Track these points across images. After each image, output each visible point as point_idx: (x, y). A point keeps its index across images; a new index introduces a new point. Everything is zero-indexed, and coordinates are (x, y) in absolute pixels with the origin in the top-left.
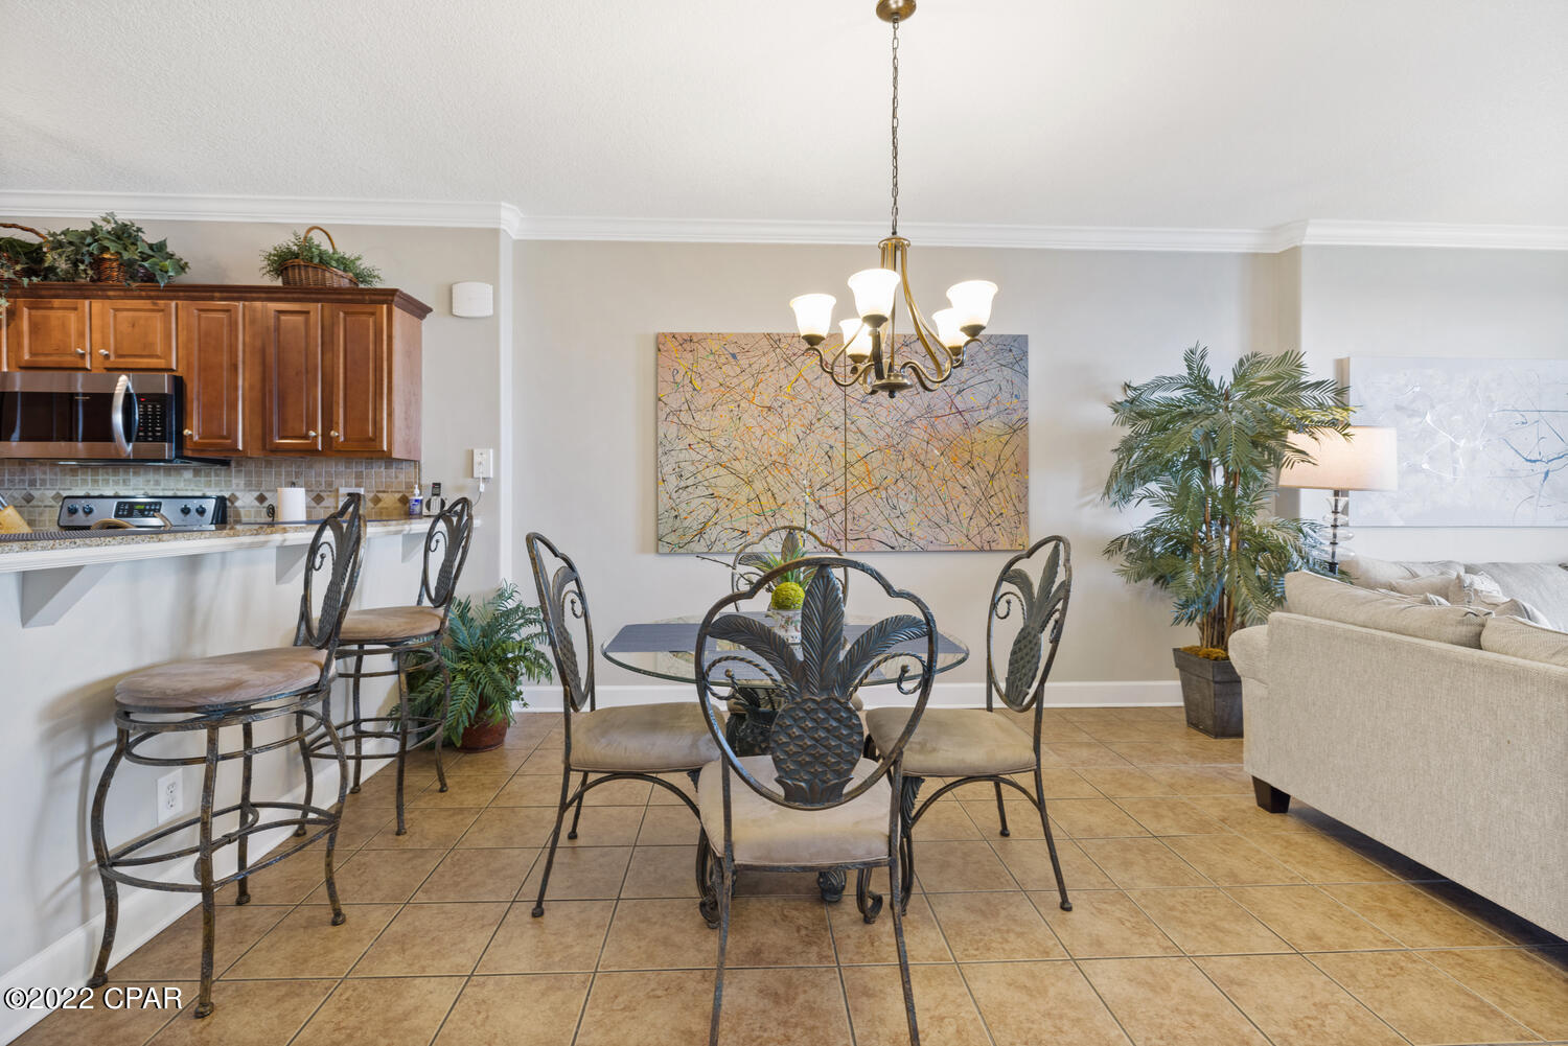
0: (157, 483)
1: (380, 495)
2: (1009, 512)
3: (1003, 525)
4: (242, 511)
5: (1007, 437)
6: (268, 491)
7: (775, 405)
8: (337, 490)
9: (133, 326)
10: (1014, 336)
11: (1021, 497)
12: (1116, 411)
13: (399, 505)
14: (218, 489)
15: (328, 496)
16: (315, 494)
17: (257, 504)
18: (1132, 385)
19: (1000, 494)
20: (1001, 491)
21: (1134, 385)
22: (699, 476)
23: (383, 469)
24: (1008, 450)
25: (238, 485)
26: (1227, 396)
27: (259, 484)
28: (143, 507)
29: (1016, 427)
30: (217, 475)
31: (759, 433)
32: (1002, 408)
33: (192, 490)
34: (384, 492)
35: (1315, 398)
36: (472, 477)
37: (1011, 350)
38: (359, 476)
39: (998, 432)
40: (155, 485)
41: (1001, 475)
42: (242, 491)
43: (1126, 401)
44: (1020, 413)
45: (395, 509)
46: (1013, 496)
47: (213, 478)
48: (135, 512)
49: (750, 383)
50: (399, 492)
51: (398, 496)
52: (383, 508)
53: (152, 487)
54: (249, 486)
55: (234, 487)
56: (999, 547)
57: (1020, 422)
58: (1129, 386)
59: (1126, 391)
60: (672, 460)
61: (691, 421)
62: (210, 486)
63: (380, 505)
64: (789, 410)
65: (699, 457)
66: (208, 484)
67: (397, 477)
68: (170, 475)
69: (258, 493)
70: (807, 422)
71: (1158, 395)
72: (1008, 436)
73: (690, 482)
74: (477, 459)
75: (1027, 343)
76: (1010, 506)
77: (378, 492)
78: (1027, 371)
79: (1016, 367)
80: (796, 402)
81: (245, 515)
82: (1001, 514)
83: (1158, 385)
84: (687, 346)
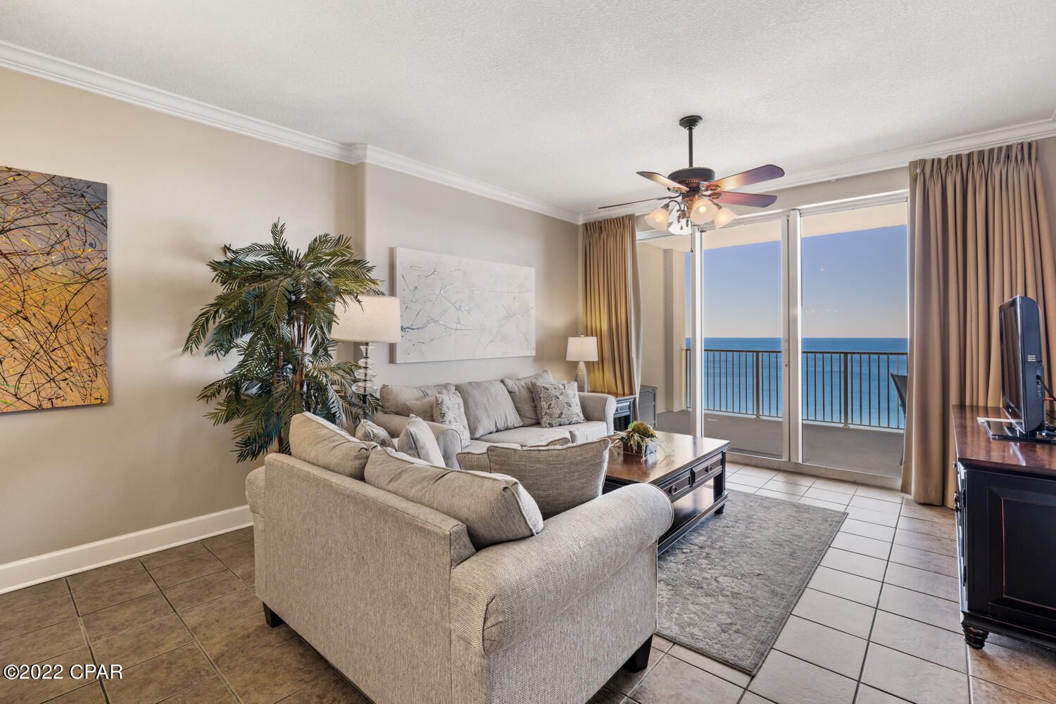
2: (81, 365)
3: (73, 379)
5: (77, 286)
10: (86, 182)
11: (98, 348)
12: (215, 270)
18: (231, 248)
19: (67, 348)
20: (70, 343)
21: (233, 248)
24: (79, 301)
26: (300, 266)
29: (90, 277)
32: (70, 255)
35: (353, 272)
37: (83, 196)
39: (65, 280)
41: (70, 326)
43: (226, 262)
44: (96, 263)
46: (87, 349)
56: (65, 404)
57: (96, 272)
58: (229, 249)
59: (225, 253)
71: (250, 259)
72: (81, 286)
75: (105, 193)
76: (83, 359)
78: (105, 221)
79: (91, 214)
82: (70, 368)
83: (251, 250)
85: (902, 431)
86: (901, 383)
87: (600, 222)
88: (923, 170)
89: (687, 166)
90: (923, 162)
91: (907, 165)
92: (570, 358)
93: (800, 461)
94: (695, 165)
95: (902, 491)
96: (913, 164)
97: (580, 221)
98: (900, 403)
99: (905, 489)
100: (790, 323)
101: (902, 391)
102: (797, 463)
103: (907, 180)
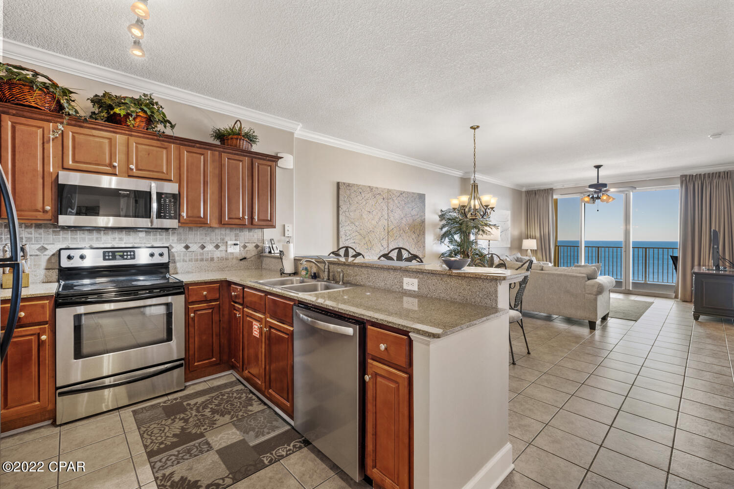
0: (121, 239)
1: (246, 244)
2: (422, 246)
3: (421, 250)
4: (176, 254)
5: (421, 224)
6: (191, 243)
7: (371, 211)
8: (227, 242)
9: (149, 154)
11: (424, 242)
13: (255, 249)
14: (161, 243)
15: (222, 245)
16: (215, 244)
17: (184, 250)
18: (442, 210)
19: (420, 241)
22: (351, 236)
23: (247, 232)
24: (421, 228)
25: (173, 240)
27: (185, 240)
28: (122, 254)
29: (423, 221)
30: (160, 235)
31: (367, 220)
32: (420, 215)
33: (145, 243)
34: (248, 243)
36: (284, 236)
37: (422, 198)
38: (236, 236)
39: (420, 222)
40: (119, 241)
41: (420, 235)
42: (175, 243)
45: (253, 250)
47: (158, 237)
48: (118, 257)
49: (364, 203)
50: (255, 243)
51: (254, 245)
52: (247, 250)
53: (117, 242)
54: (179, 240)
55: (171, 241)
60: (344, 230)
61: (349, 216)
62: (157, 241)
63: (247, 249)
64: (374, 213)
65: (351, 229)
66: (156, 240)
67: (253, 236)
68: (130, 235)
69: (185, 244)
70: (379, 217)
73: (349, 237)
74: (286, 228)
75: (425, 197)
76: (422, 244)
77: (246, 243)
79: (423, 203)
80: (376, 210)
81: (177, 256)
82: (420, 247)
84: (348, 188)
85: (674, 284)
86: (675, 259)
87: (535, 191)
88: (686, 179)
89: (596, 183)
90: (686, 176)
91: (679, 176)
92: (524, 247)
93: (631, 289)
94: (600, 182)
95: (675, 298)
96: (682, 176)
97: (524, 189)
98: (674, 268)
99: (676, 297)
100: (627, 233)
101: (675, 262)
102: (629, 290)
103: (679, 181)
